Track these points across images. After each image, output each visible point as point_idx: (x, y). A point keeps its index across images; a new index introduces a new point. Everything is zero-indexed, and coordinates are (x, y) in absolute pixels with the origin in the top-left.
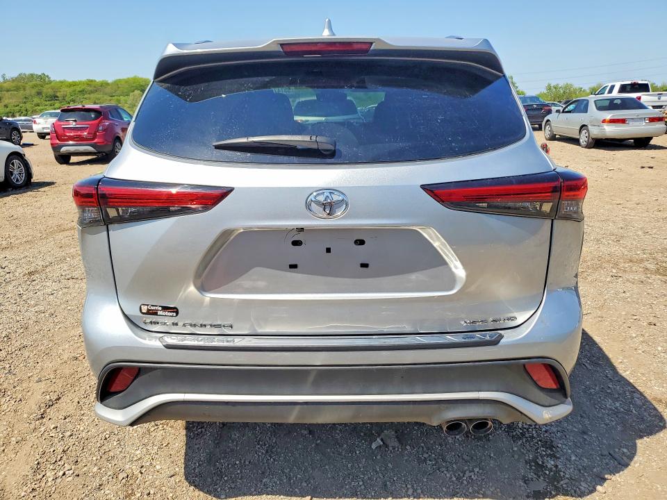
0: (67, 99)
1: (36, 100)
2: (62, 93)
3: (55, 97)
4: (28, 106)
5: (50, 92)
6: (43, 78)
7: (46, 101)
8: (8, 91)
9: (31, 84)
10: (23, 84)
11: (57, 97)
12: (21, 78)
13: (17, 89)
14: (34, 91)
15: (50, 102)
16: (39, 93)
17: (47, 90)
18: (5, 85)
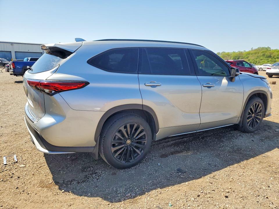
0: (275, 57)
1: (261, 58)
2: (274, 55)
3: (270, 56)
4: (258, 60)
5: (269, 54)
6: (268, 49)
7: (266, 58)
8: (252, 54)
9: (262, 51)
10: (259, 52)
11: (271, 56)
12: (259, 49)
13: (256, 53)
14: (262, 54)
15: (266, 59)
16: (264, 55)
17: (268, 54)
18: (251, 52)
